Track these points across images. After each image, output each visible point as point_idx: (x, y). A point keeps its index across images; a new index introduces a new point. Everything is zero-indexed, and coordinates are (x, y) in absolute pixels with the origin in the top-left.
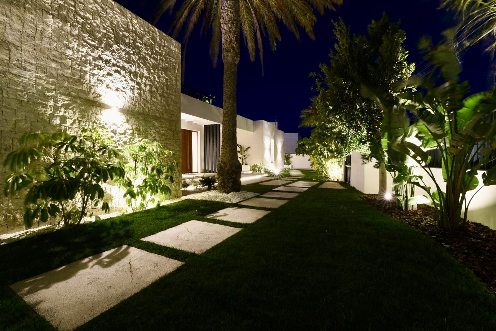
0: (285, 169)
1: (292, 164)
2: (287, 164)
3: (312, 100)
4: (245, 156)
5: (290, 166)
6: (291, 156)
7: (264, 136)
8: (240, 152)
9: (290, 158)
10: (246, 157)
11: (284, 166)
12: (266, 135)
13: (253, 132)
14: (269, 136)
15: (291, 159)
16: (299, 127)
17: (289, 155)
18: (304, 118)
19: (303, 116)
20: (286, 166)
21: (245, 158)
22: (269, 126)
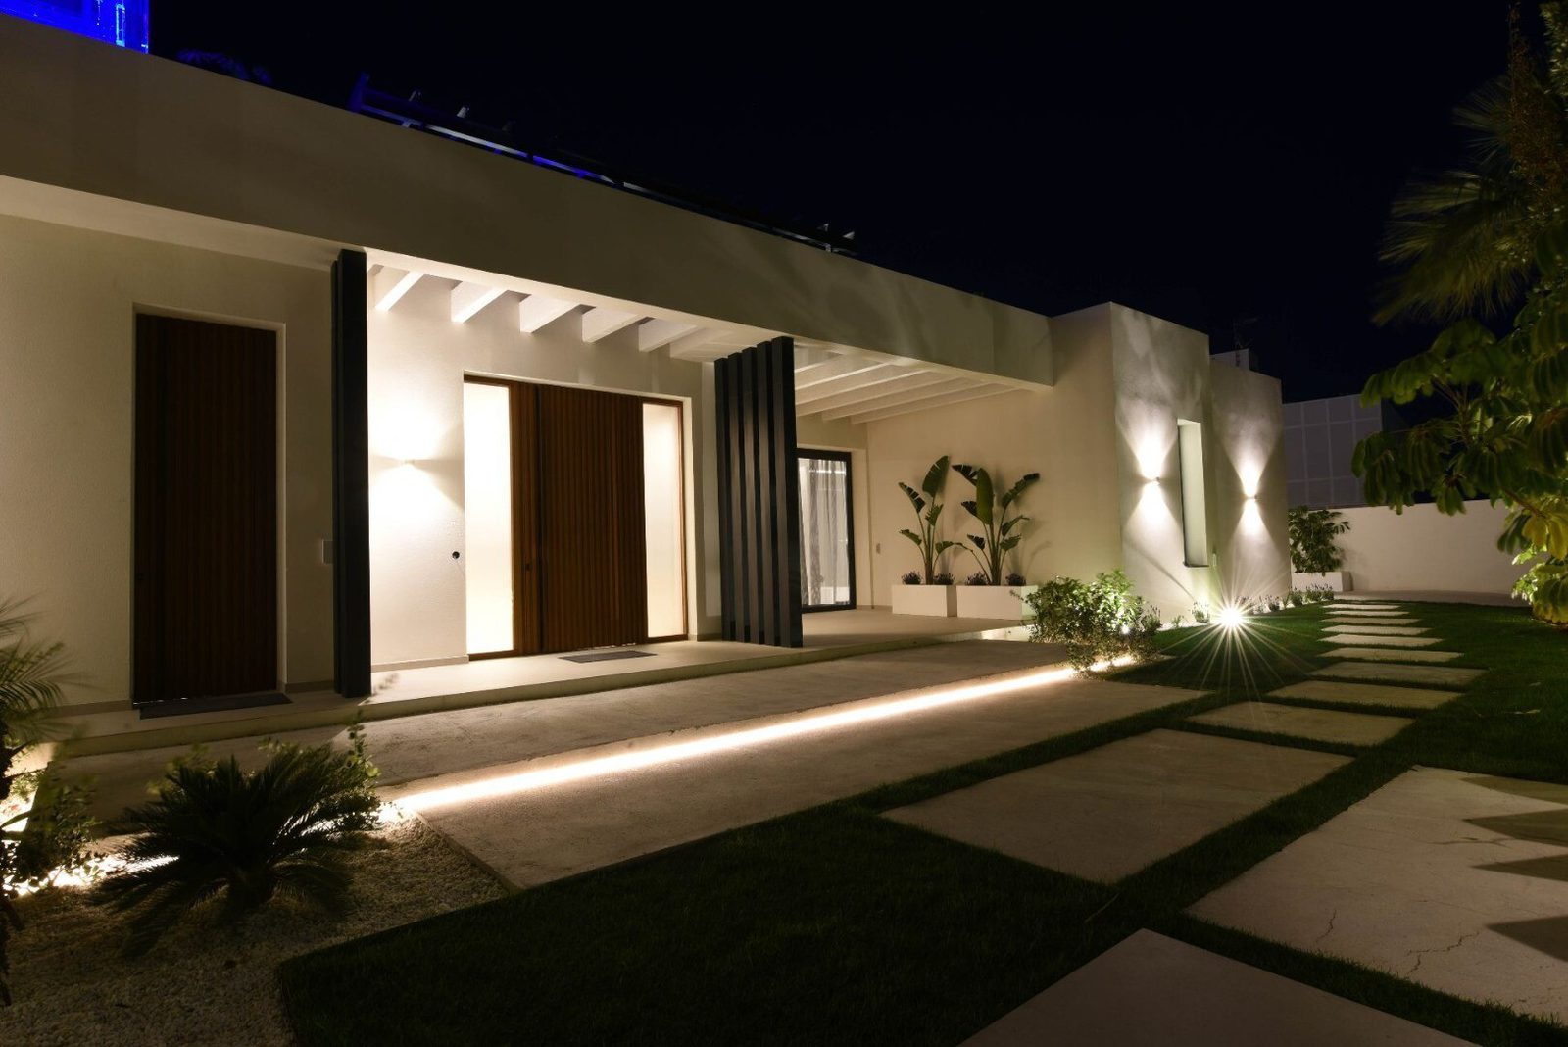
0: (1297, 601)
1: (1347, 568)
2: (1311, 570)
3: (1478, 121)
4: (1005, 529)
5: (1333, 580)
6: (1337, 521)
7: (1123, 402)
8: (979, 510)
9: (1331, 530)
10: (1014, 531)
11: (1288, 581)
12: (1137, 395)
13: (1054, 383)
14: (1162, 402)
15: (1339, 540)
16: (1380, 318)
17: (1325, 515)
18: (1415, 258)
19: (1413, 245)
20: (1304, 582)
21: (1011, 544)
22: (1156, 342)
